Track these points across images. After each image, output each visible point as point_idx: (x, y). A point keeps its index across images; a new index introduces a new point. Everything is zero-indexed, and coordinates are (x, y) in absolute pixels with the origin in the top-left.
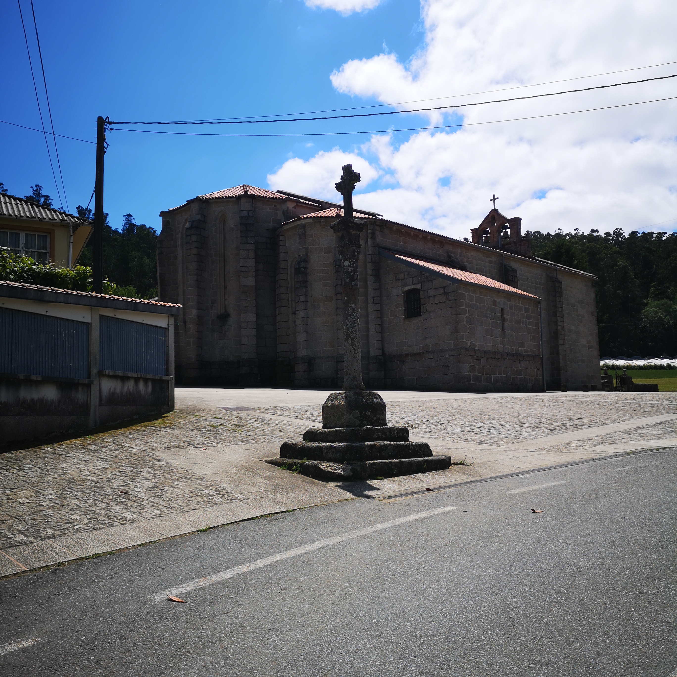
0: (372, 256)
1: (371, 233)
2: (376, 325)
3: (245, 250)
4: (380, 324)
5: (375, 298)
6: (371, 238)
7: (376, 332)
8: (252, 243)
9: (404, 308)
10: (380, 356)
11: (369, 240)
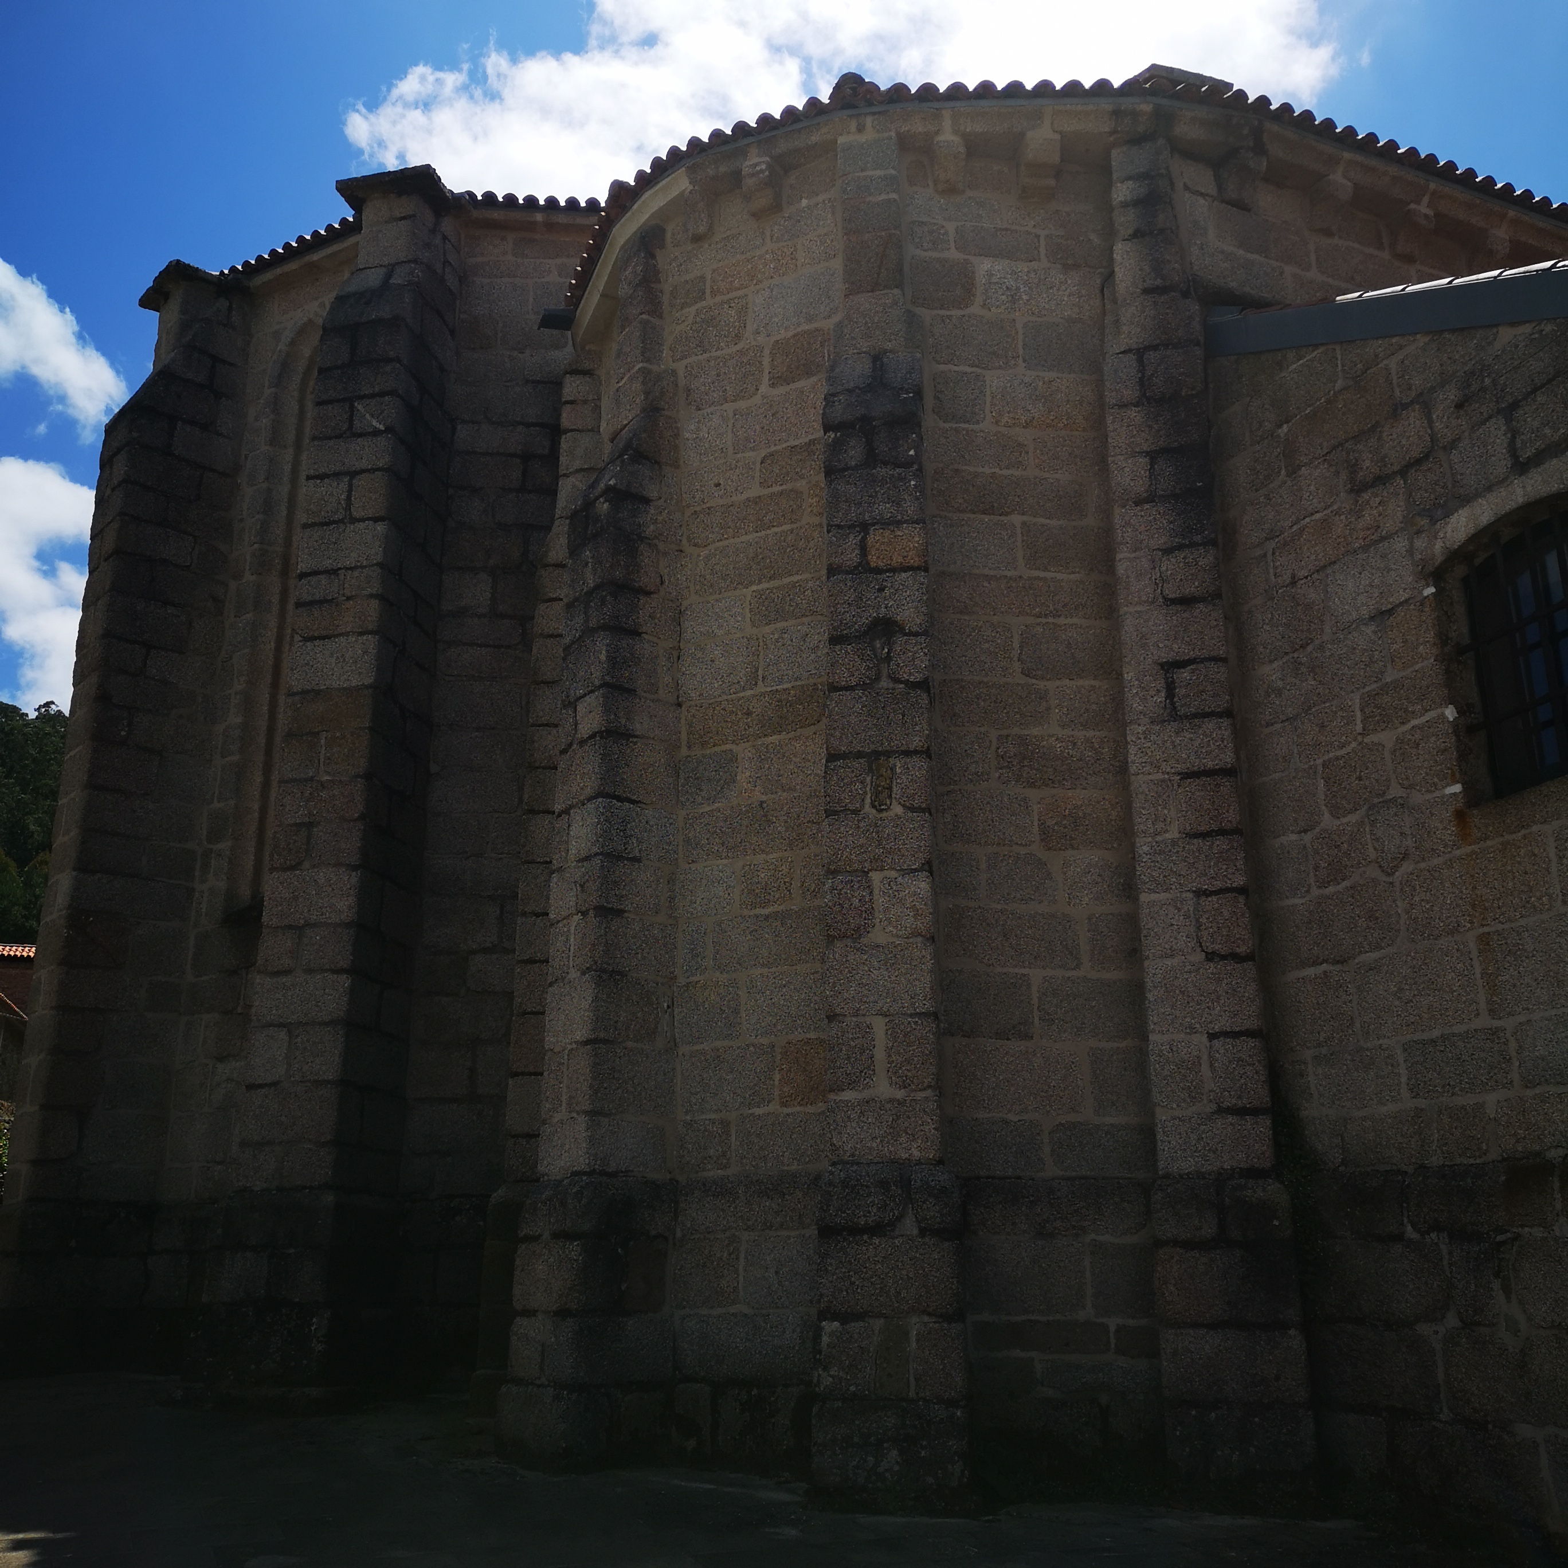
0: (1151, 356)
1: (1137, 203)
2: (1199, 893)
3: (337, 475)
4: (1239, 881)
5: (1185, 674)
6: (1137, 235)
7: (1211, 956)
8: (376, 433)
9: (1450, 713)
10: (1253, 1173)
11: (1121, 251)
